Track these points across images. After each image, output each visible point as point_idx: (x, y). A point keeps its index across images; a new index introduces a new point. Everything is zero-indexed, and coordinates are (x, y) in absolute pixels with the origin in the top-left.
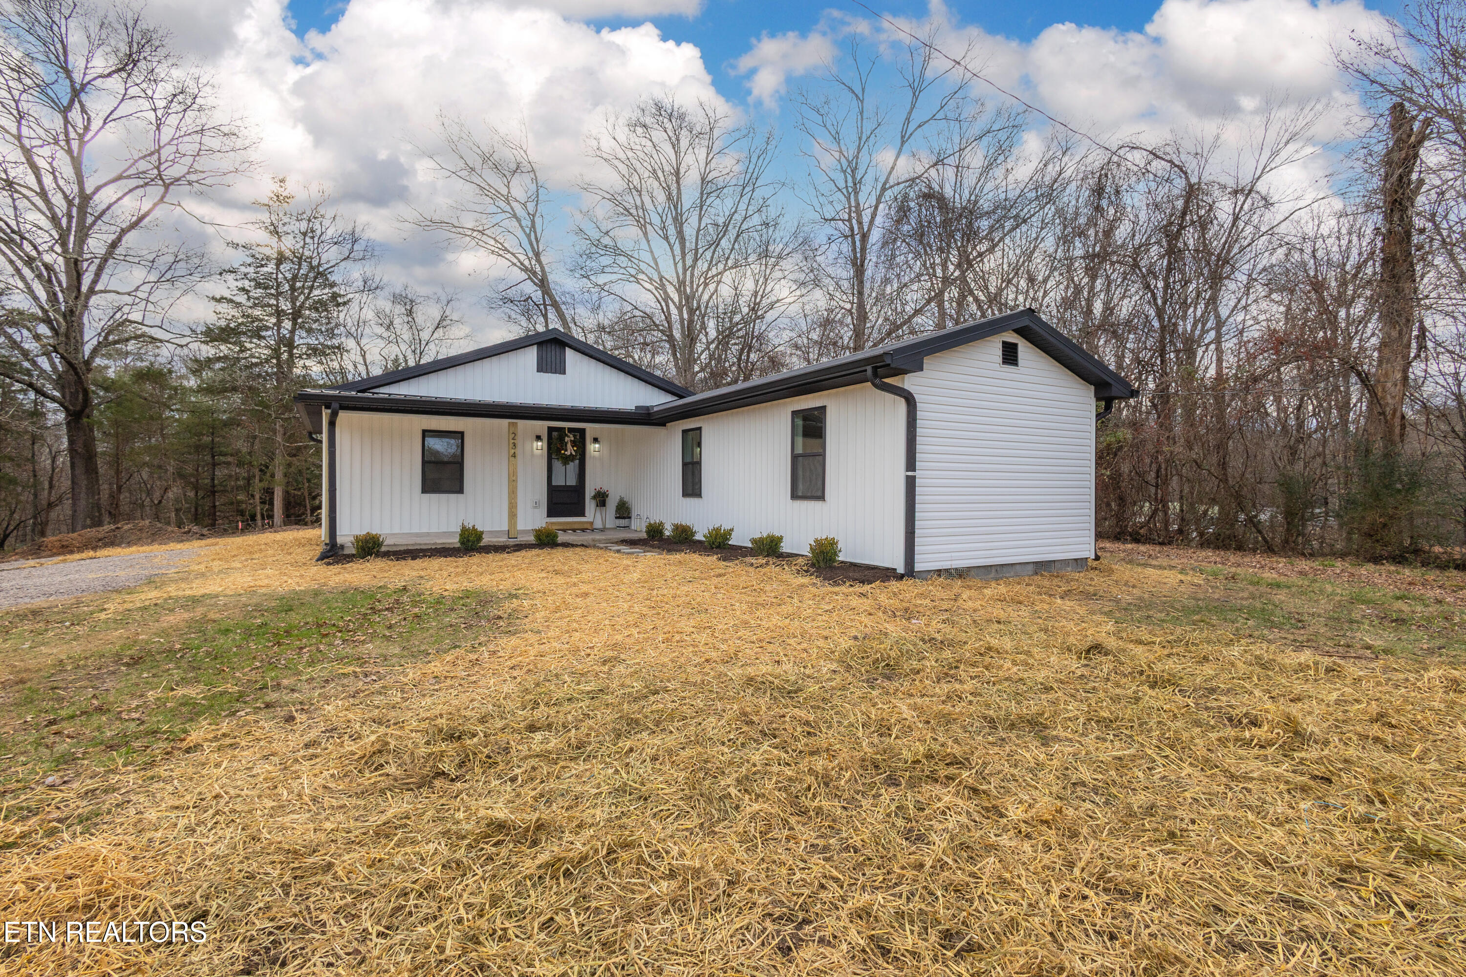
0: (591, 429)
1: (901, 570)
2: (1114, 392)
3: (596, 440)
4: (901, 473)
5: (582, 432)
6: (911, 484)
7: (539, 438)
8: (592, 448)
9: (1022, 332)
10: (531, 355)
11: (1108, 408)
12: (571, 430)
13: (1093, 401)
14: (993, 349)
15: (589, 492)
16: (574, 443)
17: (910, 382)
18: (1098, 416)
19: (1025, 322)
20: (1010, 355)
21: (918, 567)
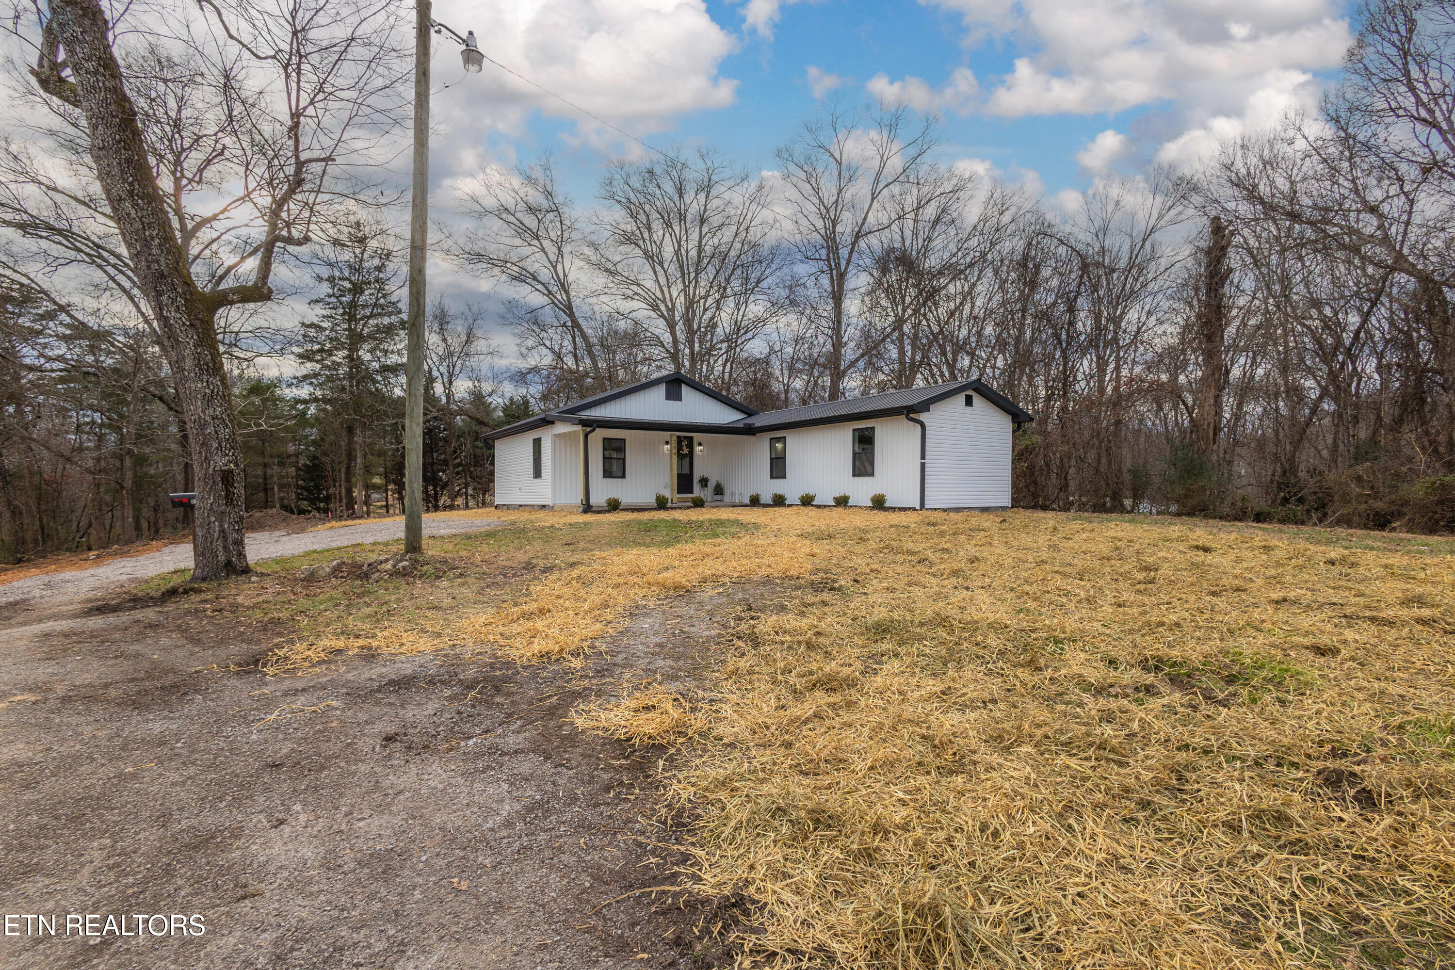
0: (697, 436)
1: (918, 507)
2: (1021, 419)
3: (700, 444)
4: (918, 461)
5: (691, 439)
6: (923, 466)
7: (667, 443)
8: (698, 449)
9: (976, 390)
10: (662, 390)
11: (1019, 427)
12: (685, 437)
13: (1011, 424)
14: (961, 399)
15: (696, 478)
16: (687, 446)
17: (923, 417)
18: (1014, 432)
19: (976, 385)
20: (969, 401)
21: (926, 506)
